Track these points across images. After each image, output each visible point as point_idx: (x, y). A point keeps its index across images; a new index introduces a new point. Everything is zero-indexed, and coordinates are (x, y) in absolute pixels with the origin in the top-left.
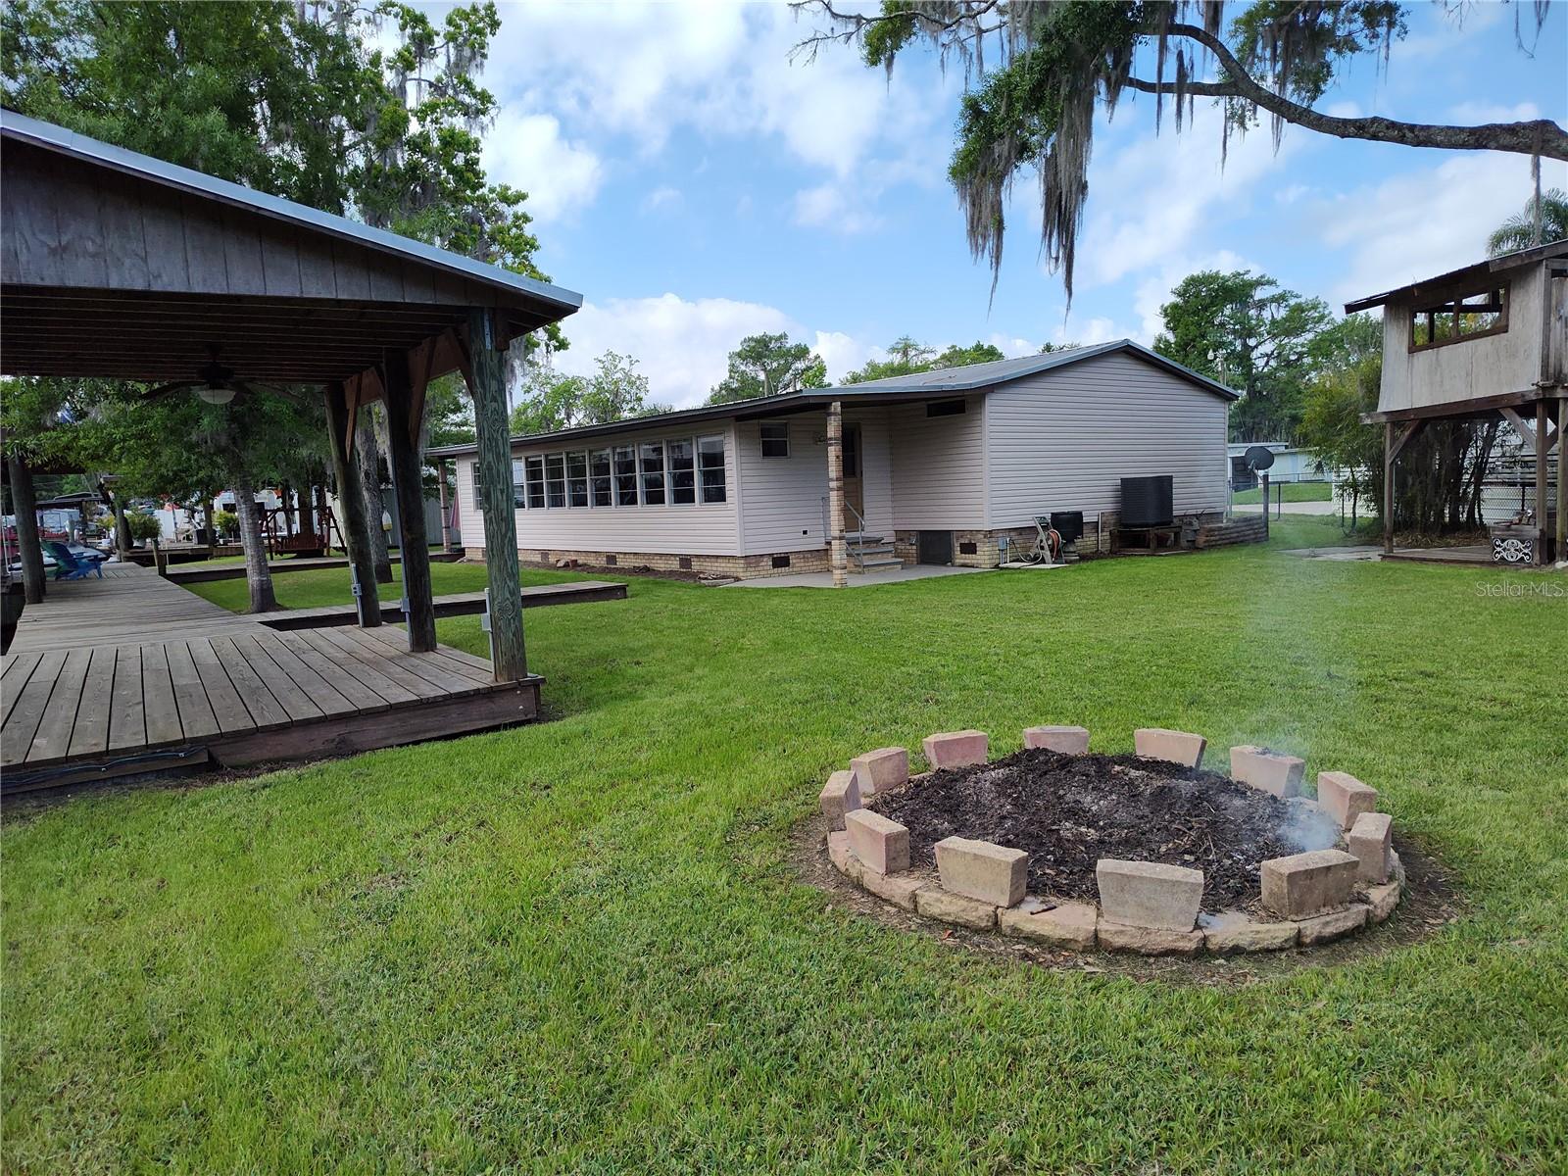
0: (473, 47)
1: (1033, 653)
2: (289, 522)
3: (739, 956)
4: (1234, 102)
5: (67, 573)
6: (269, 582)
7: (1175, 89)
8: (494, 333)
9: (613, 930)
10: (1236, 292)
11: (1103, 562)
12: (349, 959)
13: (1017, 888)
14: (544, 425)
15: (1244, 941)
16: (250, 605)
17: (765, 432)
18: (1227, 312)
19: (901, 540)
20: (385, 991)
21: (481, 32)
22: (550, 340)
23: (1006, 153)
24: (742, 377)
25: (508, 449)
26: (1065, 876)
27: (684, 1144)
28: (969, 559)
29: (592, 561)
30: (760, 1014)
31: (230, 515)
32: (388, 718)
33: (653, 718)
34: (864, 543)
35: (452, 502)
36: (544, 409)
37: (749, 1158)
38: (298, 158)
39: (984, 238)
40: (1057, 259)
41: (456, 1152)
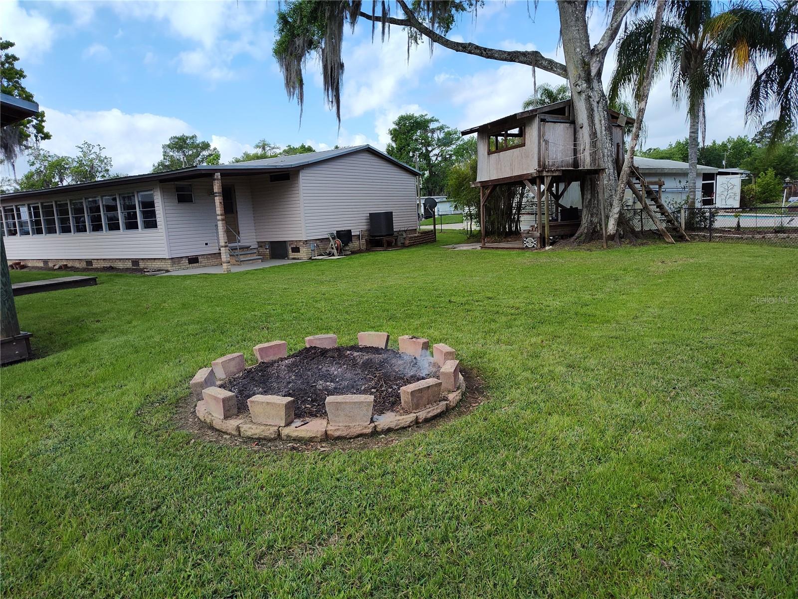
1: (320, 300)
3: (135, 475)
4: (412, 29)
7: (381, 20)
9: (59, 472)
10: (421, 124)
11: (362, 254)
13: (289, 416)
14: (44, 184)
15: (393, 425)
17: (178, 189)
18: (418, 134)
19: (261, 246)
23: (301, 45)
24: (171, 158)
26: (315, 407)
27: (87, 579)
28: (296, 255)
29: (77, 265)
30: (142, 502)
33: (103, 351)
34: (240, 249)
37: (124, 578)
39: (294, 88)
40: (332, 102)
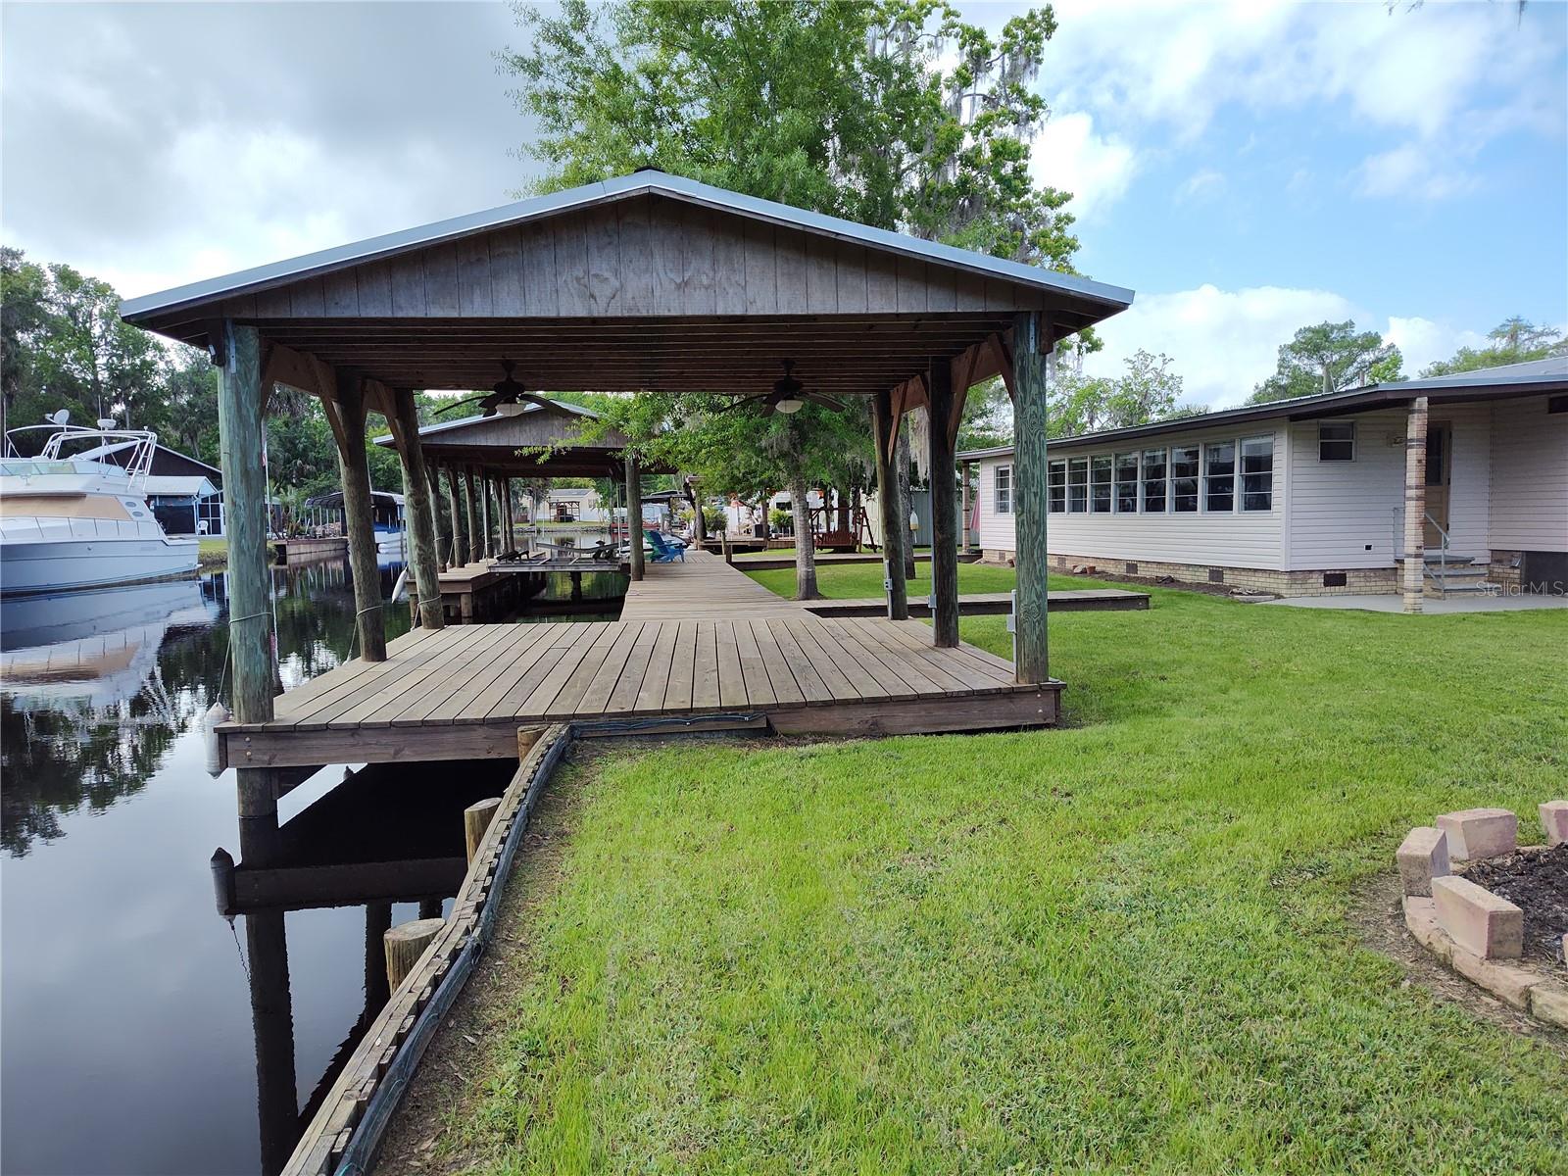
0: (1028, 54)
2: (828, 520)
3: (1293, 1014)
5: (659, 557)
6: (813, 573)
8: (1039, 336)
9: (1145, 956)
12: (885, 927)
14: (1065, 429)
16: (798, 593)
17: (1325, 433)
19: (1499, 561)
20: (918, 963)
21: (1036, 39)
22: (1082, 341)
25: (1044, 453)
29: (1111, 569)
30: (1320, 1084)
31: (781, 513)
32: (916, 707)
33: (1183, 738)
34: (1446, 563)
35: (973, 505)
36: (1067, 412)
38: (861, 185)
41: (989, 1139)
